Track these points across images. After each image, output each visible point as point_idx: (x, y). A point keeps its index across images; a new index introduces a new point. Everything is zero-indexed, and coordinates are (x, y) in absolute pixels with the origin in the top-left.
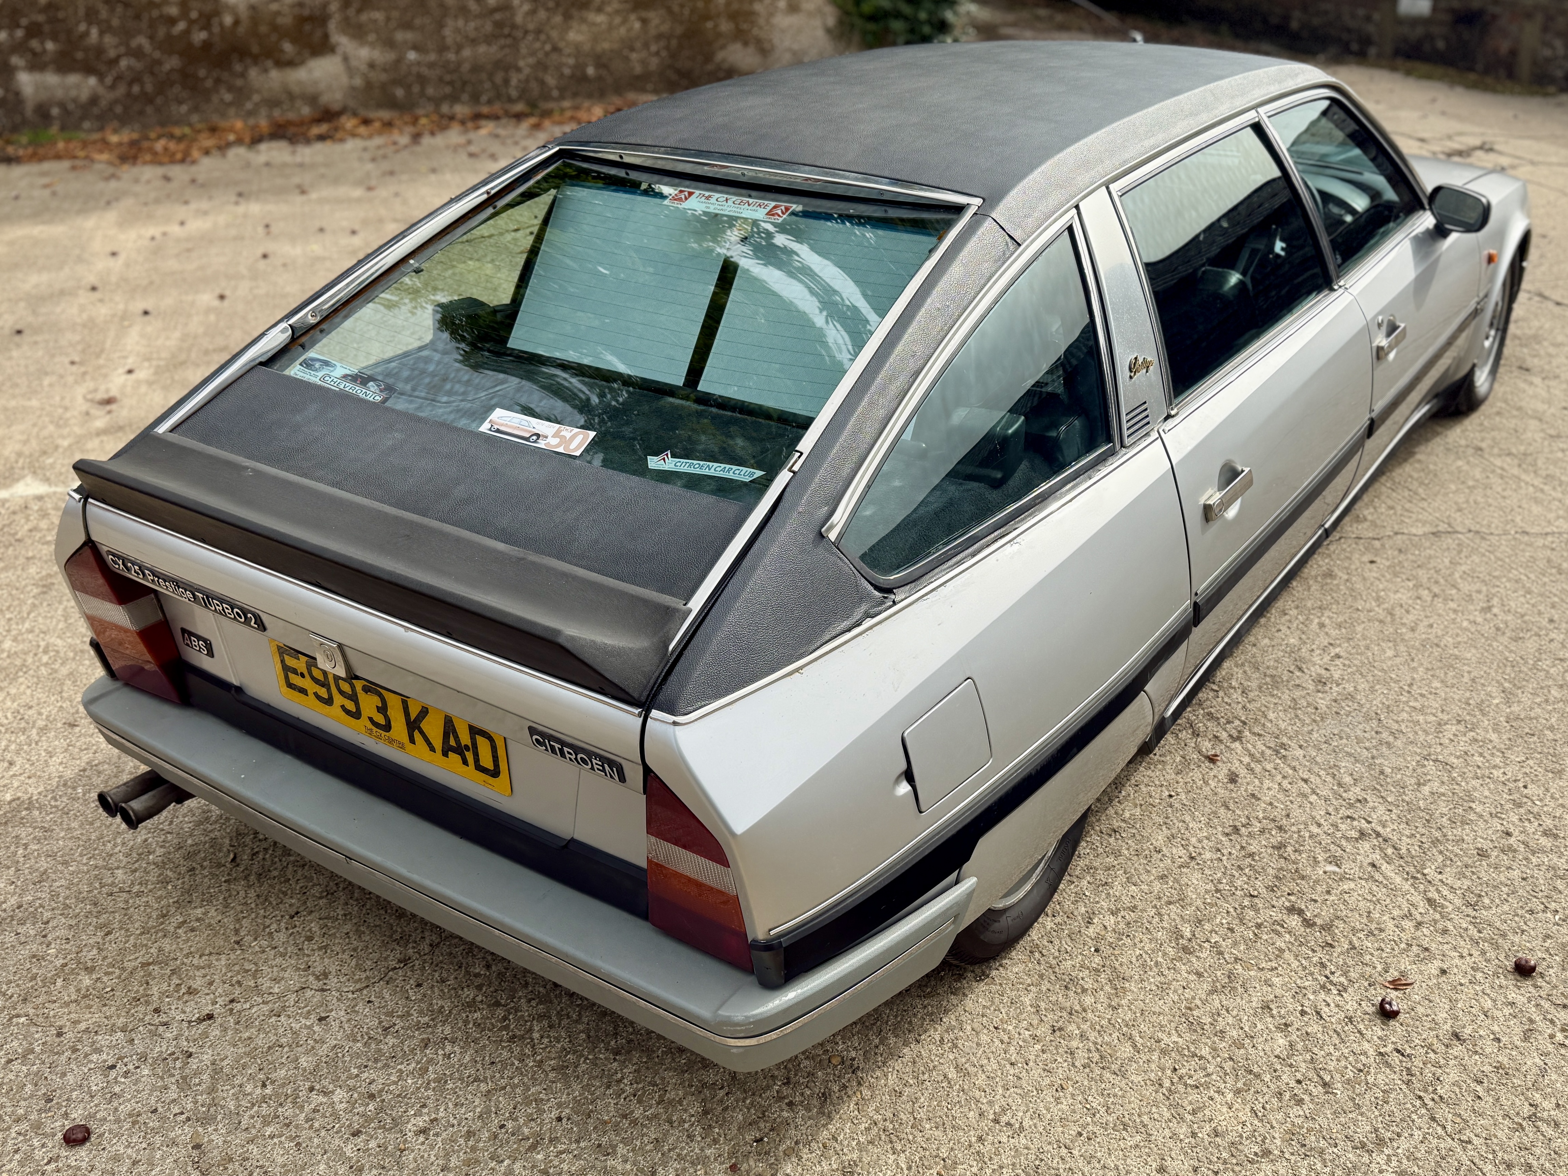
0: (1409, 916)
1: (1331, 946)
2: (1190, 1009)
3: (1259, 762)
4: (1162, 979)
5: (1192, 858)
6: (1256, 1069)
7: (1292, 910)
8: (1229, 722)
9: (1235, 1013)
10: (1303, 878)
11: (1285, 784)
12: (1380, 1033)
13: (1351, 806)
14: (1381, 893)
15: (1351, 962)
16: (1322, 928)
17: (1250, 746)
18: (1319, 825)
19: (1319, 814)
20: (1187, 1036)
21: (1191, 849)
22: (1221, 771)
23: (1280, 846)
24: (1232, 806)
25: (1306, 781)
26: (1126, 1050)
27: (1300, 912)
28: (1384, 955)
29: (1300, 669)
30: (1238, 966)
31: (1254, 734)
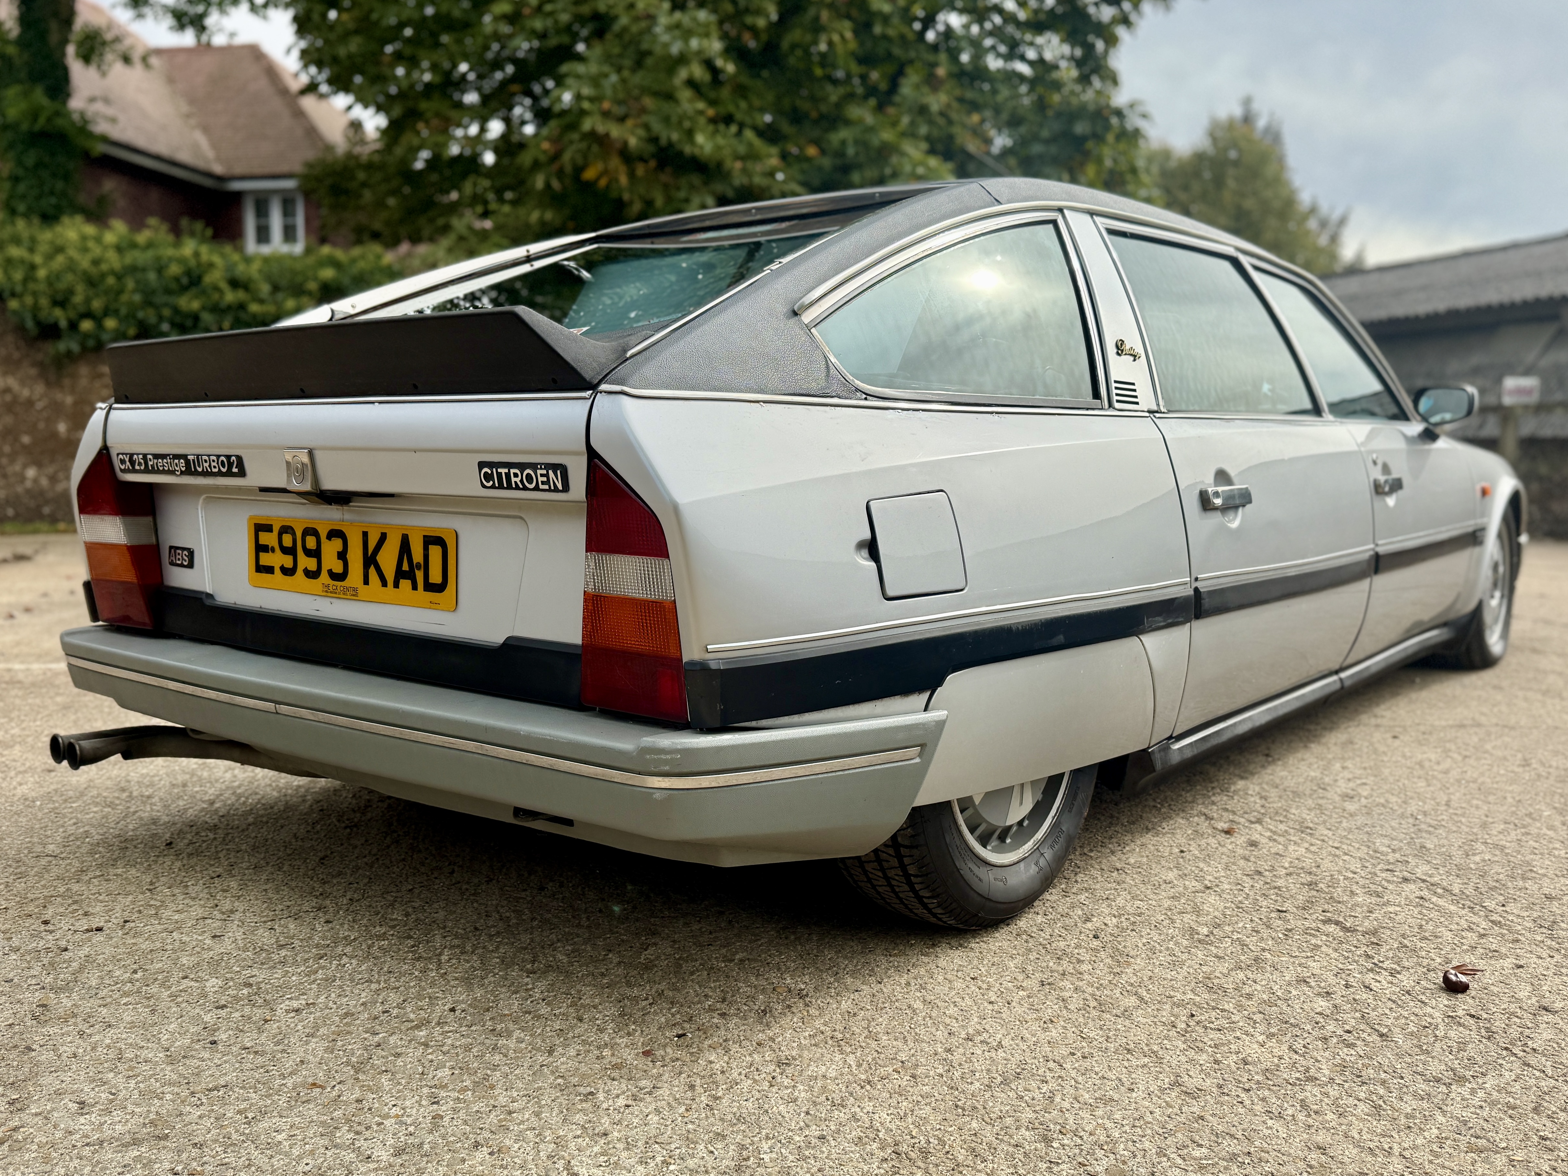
0: (1470, 929)
1: (1377, 944)
2: (1209, 979)
3: (1284, 836)
4: (1174, 958)
5: (1208, 888)
6: (1292, 1021)
7: (1328, 921)
8: (1246, 813)
9: (1263, 983)
10: (1339, 902)
11: (1313, 848)
12: (1446, 1003)
13: (1390, 863)
14: (1434, 915)
15: (1401, 955)
16: (1364, 934)
17: (1271, 827)
18: (1355, 873)
19: (1355, 865)
20: (1207, 996)
21: (1207, 882)
22: (1240, 840)
23: (1310, 884)
24: (1252, 859)
25: (1337, 848)
26: (1133, 1001)
27: (1337, 923)
28: (1442, 952)
29: (1324, 789)
30: (1266, 954)
31: (1276, 821)
